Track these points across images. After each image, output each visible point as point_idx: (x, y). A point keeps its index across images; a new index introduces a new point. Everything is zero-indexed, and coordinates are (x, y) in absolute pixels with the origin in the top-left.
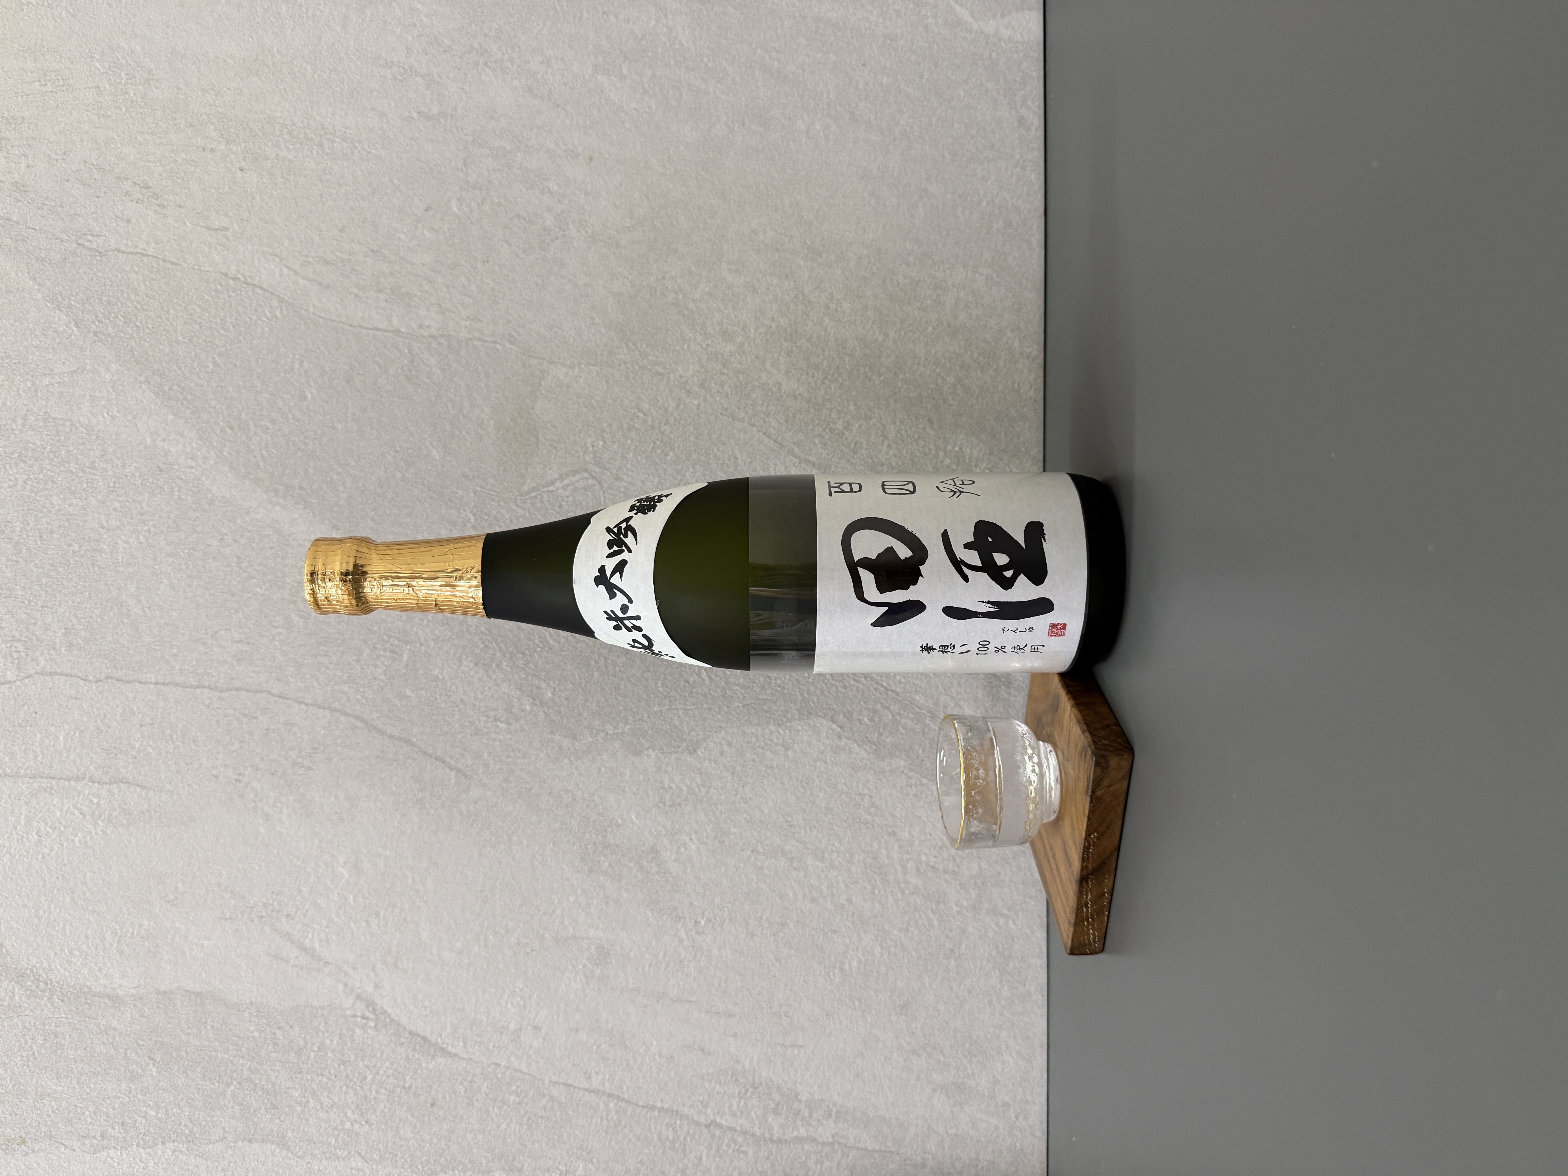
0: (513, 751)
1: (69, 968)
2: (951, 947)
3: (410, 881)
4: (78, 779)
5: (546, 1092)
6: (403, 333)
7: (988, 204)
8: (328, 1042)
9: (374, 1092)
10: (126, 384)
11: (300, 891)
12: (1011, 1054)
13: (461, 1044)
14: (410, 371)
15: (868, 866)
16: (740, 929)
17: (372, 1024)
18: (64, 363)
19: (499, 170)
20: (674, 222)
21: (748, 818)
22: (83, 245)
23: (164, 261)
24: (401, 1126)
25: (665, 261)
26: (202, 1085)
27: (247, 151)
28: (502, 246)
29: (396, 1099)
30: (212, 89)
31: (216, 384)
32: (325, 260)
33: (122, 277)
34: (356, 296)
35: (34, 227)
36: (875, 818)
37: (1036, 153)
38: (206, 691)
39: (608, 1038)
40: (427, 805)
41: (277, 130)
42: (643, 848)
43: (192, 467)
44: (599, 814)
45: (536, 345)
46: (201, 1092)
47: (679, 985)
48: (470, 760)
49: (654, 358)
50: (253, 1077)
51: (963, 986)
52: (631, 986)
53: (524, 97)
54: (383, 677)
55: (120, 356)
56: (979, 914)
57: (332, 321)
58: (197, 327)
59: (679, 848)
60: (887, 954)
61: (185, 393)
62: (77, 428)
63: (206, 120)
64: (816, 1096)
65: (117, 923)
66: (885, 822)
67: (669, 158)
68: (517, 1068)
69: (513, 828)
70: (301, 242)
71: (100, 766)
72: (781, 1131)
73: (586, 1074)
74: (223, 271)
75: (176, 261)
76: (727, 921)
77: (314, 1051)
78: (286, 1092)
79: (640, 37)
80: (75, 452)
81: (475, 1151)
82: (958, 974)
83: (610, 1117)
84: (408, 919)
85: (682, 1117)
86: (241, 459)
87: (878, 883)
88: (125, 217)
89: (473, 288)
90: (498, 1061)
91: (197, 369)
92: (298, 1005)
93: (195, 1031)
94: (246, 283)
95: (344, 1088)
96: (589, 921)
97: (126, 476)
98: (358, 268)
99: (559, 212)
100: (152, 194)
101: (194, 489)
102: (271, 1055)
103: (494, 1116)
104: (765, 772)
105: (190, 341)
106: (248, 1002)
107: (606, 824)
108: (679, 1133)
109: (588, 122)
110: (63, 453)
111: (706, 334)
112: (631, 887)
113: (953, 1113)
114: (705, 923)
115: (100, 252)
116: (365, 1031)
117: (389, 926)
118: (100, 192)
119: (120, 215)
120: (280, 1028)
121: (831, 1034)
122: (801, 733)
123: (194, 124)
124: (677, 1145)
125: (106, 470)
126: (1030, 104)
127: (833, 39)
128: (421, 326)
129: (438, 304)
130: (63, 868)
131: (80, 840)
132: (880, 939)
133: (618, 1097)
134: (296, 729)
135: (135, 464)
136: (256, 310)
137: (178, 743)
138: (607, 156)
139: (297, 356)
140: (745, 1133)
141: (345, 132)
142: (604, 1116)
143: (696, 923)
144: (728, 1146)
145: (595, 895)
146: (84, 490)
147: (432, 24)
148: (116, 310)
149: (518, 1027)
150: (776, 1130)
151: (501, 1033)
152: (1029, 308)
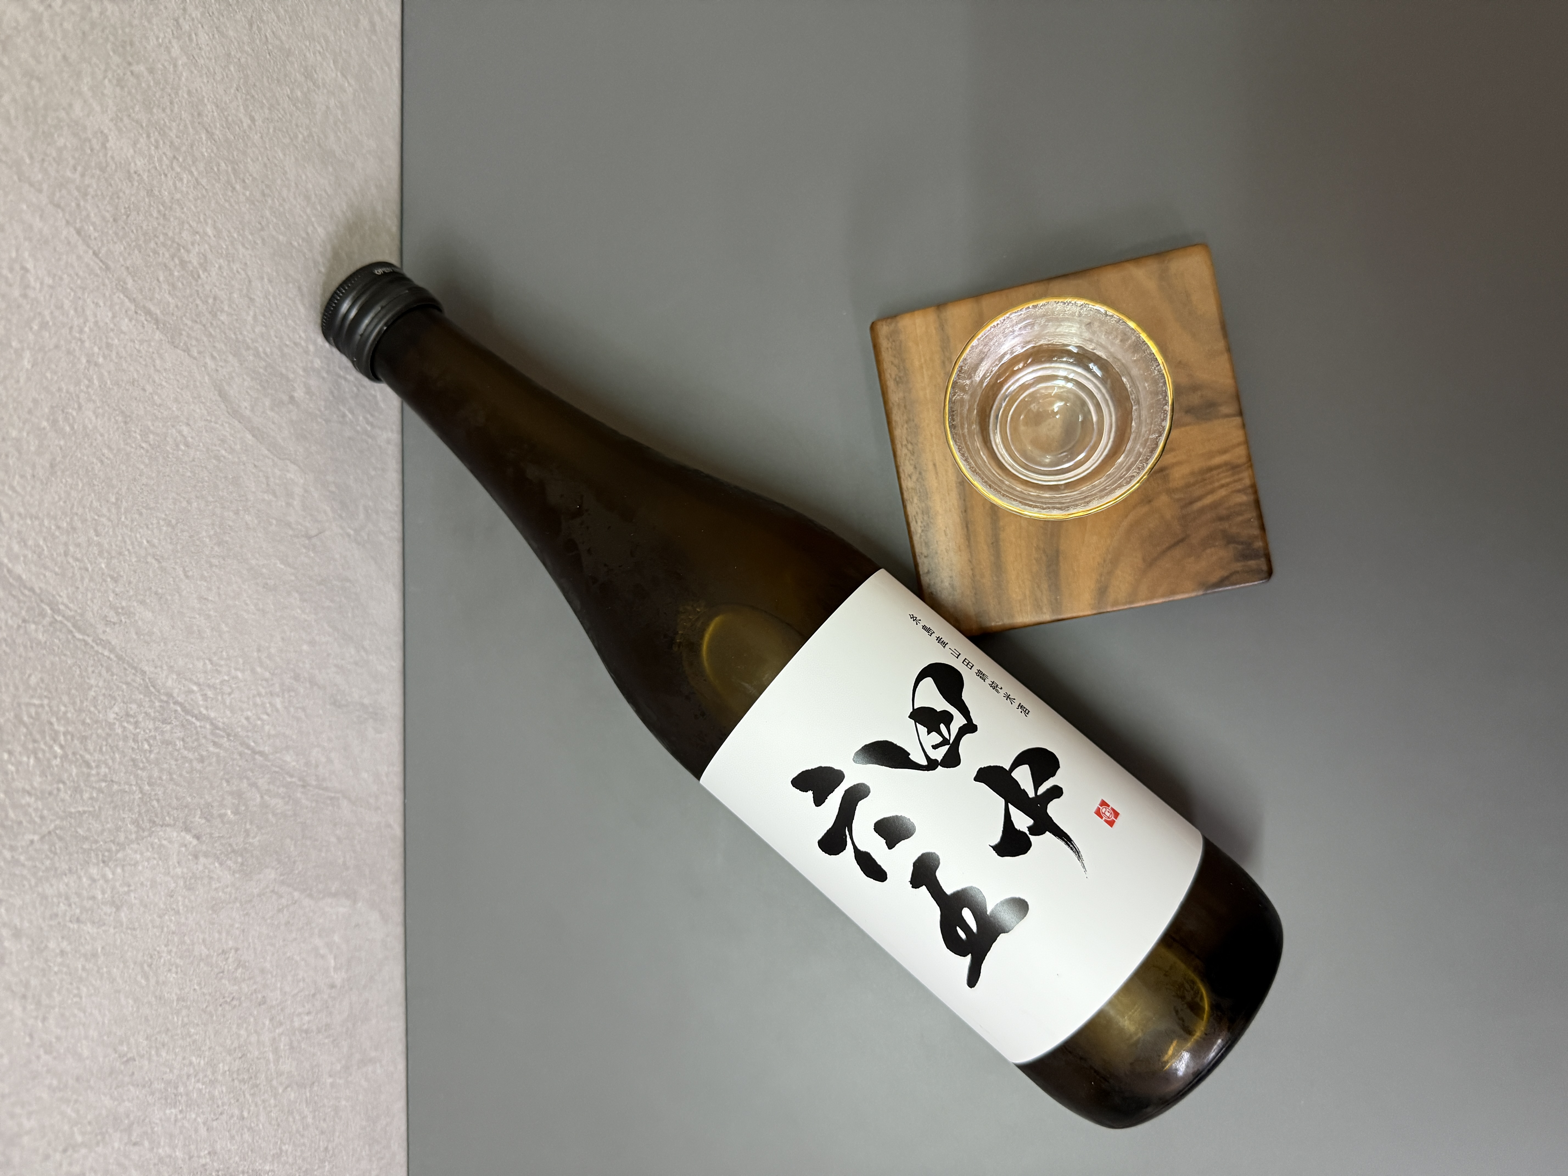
21: (55, 1082)
104: (84, 969)
122: (140, 868)
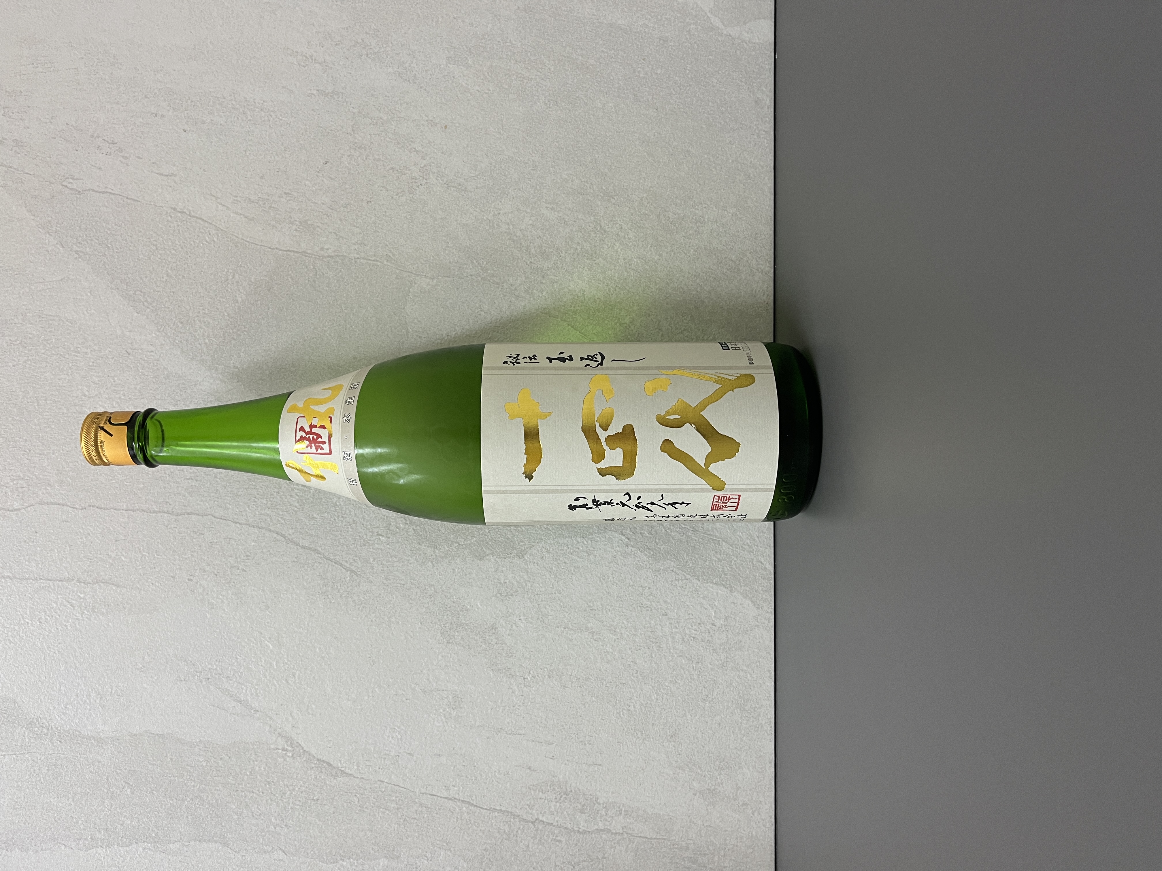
0: (391, 557)
1: (65, 718)
2: (707, 694)
3: (318, 650)
4: (68, 580)
5: (416, 800)
6: (309, 254)
7: (733, 161)
8: (257, 768)
9: (291, 804)
10: (100, 289)
11: (237, 659)
12: (748, 769)
13: (356, 767)
14: (314, 281)
15: (647, 638)
16: (556, 683)
17: (290, 755)
18: (53, 274)
19: (379, 135)
20: (507, 173)
22: (66, 186)
23: (127, 198)
24: (311, 828)
25: (500, 202)
26: (164, 801)
27: (189, 117)
28: (381, 190)
29: (308, 808)
30: (161, 70)
31: (169, 290)
32: (250, 199)
33: (96, 210)
34: (273, 226)
35: (29, 173)
36: (653, 603)
37: (767, 125)
38: (166, 515)
39: (462, 762)
40: (330, 596)
41: (211, 101)
42: (485, 626)
43: (152, 352)
44: (453, 602)
45: (406, 262)
46: (163, 807)
47: (512, 722)
48: (360, 563)
49: (492, 272)
50: (202, 795)
51: (715, 721)
52: (478, 724)
53: (396, 80)
54: (297, 504)
55: (96, 269)
56: (726, 671)
57: (256, 244)
58: (154, 248)
59: (512, 626)
60: (661, 699)
61: (146, 297)
62: (64, 322)
63: (158, 93)
64: (610, 800)
65: (100, 685)
66: (660, 606)
67: (503, 126)
68: (396, 784)
69: (391, 612)
70: (231, 186)
71: (85, 571)
72: (586, 825)
73: (446, 787)
74: (173, 207)
75: (137, 199)
76: (547, 677)
77: (247, 775)
78: (226, 806)
79: (481, 37)
80: (63, 340)
81: (365, 845)
82: (711, 712)
83: (463, 818)
84: (316, 678)
85: (515, 816)
86: (189, 345)
87: (655, 649)
88: (97, 165)
89: (360, 221)
90: (382, 779)
91: (155, 280)
92: (235, 742)
93: (159, 762)
94: (191, 216)
95: (269, 801)
96: (448, 678)
97: (102, 358)
98: (273, 205)
99: (422, 166)
100: (117, 149)
101: (153, 367)
102: (215, 778)
103: (379, 819)
105: (149, 258)
106: (198, 740)
107: (458, 609)
108: (513, 828)
109: (443, 100)
110: (54, 340)
111: (530, 254)
112: (477, 654)
113: (707, 810)
114: (531, 679)
115: (79, 192)
116: (285, 760)
117: (303, 683)
118: (78, 146)
119: (93, 164)
120: (221, 759)
121: (621, 756)
123: (149, 96)
124: (512, 836)
125: (86, 353)
126: (764, 89)
127: (621, 40)
128: (322, 249)
129: (334, 233)
130: (59, 646)
131: (71, 625)
132: (656, 689)
133: (469, 803)
134: (233, 542)
135: (109, 349)
136: (199, 236)
137: (144, 553)
138: (457, 125)
139: (230, 271)
140: (559, 827)
141: (262, 104)
142: (459, 817)
143: (524, 679)
144: (548, 836)
145: (451, 660)
146: (70, 367)
147: (326, 23)
148: (92, 235)
149: (396, 754)
150: (582, 825)
151: (385, 759)
152: (763, 236)
